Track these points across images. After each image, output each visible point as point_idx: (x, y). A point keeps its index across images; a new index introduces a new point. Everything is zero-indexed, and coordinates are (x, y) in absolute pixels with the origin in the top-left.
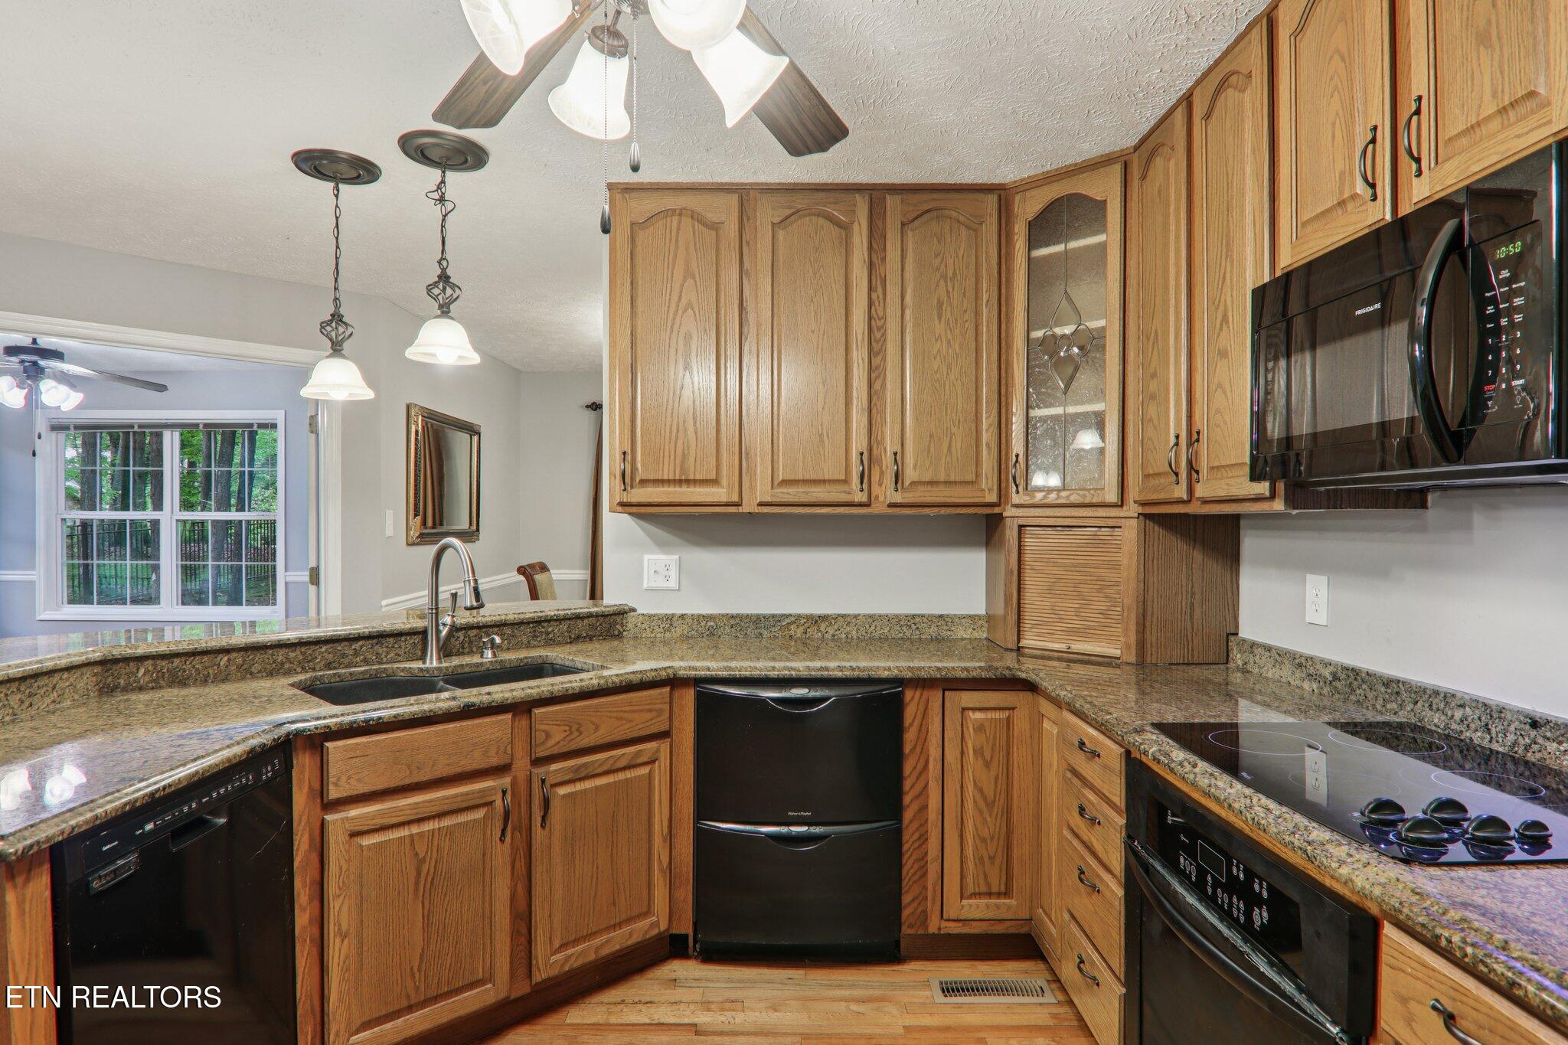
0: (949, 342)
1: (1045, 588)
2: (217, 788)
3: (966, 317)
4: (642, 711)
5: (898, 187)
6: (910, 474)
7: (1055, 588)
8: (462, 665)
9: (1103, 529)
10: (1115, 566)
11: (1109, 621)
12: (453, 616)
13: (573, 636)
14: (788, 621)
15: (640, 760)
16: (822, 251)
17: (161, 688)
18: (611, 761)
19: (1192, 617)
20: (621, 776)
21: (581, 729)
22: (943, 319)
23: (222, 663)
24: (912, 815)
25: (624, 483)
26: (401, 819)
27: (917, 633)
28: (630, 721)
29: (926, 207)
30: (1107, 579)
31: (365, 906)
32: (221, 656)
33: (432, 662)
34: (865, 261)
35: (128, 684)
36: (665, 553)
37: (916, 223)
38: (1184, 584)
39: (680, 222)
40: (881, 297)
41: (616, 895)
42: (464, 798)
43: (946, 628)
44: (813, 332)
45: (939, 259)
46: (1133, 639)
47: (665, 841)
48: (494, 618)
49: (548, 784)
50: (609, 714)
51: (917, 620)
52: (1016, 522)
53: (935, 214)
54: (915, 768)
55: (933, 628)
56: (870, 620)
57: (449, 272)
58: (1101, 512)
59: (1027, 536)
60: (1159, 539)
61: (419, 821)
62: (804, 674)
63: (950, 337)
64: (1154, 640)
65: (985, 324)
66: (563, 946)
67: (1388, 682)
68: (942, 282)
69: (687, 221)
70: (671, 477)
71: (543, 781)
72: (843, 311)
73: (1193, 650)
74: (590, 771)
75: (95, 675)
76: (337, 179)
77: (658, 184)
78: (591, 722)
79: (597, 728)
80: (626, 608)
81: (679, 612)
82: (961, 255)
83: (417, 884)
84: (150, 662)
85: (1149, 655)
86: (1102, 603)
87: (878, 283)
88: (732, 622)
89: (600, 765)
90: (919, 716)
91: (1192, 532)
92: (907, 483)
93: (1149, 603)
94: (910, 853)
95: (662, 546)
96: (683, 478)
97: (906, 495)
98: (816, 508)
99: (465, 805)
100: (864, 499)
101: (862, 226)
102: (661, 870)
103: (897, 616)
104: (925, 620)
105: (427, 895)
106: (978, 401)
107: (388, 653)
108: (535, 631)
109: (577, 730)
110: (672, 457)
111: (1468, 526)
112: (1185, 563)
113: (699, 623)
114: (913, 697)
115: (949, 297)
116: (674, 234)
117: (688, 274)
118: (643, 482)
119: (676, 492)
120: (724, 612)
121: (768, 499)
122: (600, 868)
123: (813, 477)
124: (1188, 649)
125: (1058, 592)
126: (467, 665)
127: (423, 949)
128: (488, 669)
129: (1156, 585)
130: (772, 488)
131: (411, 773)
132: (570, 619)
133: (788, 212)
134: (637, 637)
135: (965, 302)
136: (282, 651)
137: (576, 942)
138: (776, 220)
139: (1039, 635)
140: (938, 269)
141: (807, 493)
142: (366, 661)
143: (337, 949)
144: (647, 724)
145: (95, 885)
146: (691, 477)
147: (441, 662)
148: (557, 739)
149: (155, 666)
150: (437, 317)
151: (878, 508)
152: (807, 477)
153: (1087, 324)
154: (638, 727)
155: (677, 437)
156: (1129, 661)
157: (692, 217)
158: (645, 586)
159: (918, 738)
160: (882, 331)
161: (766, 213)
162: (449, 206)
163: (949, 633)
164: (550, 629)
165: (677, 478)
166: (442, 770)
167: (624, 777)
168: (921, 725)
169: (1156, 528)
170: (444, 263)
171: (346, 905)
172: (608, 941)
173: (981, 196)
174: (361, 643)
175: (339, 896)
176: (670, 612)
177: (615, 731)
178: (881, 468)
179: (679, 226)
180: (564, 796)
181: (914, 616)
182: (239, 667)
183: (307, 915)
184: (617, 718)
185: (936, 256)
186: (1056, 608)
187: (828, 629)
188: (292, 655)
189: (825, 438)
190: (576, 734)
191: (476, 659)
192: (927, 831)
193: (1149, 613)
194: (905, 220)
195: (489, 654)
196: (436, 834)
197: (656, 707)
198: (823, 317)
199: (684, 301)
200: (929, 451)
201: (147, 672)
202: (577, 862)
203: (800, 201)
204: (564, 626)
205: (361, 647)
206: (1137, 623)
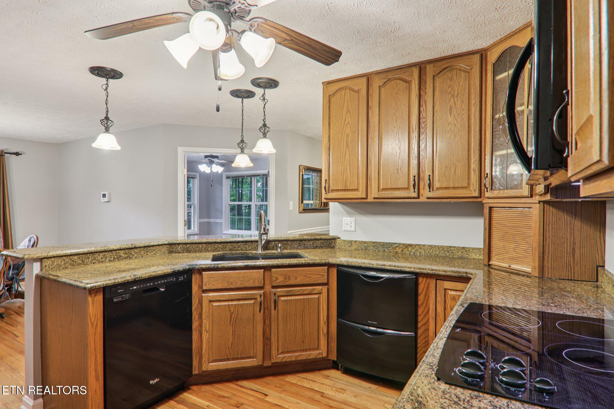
0: (455, 125)
1: (501, 237)
2: (161, 280)
3: (463, 112)
4: (315, 274)
5: (433, 60)
6: (437, 184)
7: (505, 237)
8: (268, 253)
9: (525, 209)
10: (530, 228)
11: (528, 254)
12: (267, 237)
13: (315, 246)
14: (395, 245)
15: (313, 292)
16: (399, 94)
17: (184, 253)
18: (302, 291)
19: (574, 256)
20: (306, 297)
21: (290, 278)
22: (452, 115)
23: (200, 247)
24: (422, 332)
25: (326, 191)
26: (225, 299)
27: (452, 254)
28: (310, 277)
29: (445, 66)
30: (526, 234)
31: (214, 324)
32: (200, 245)
33: (260, 251)
34: (417, 95)
35: (176, 251)
36: (351, 217)
37: (441, 74)
38: (569, 238)
39: (345, 92)
40: (425, 109)
41: (304, 339)
42: (246, 295)
43: (466, 253)
44: (395, 127)
45: (451, 88)
46: (537, 264)
47: (325, 323)
48: (284, 238)
49: (276, 295)
50: (301, 274)
51: (452, 249)
52: (488, 205)
53: (449, 69)
54: (423, 312)
55: (460, 253)
56: (430, 248)
57: (266, 123)
58: (523, 200)
59: (494, 212)
60: (553, 214)
61: (232, 300)
62: (375, 266)
63: (455, 122)
64: (550, 266)
65: (473, 114)
66: (282, 353)
68: (452, 99)
69: (348, 91)
70: (342, 189)
71: (275, 294)
72: (407, 117)
73: (574, 273)
74: (293, 293)
75: (167, 248)
76: (243, 97)
77: (338, 79)
78: (294, 276)
79: (296, 278)
80: (336, 237)
81: (354, 240)
82: (461, 85)
83: (230, 320)
84: (181, 245)
85: (547, 273)
86: (525, 246)
87: (424, 103)
88: (374, 245)
89: (297, 292)
90: (425, 289)
91: (573, 211)
92: (435, 189)
93: (547, 247)
94: (421, 348)
95: (349, 214)
96: (346, 189)
97: (434, 193)
98: (396, 200)
99: (246, 298)
100: (415, 195)
101: (416, 81)
102: (323, 334)
103: (442, 246)
104: (456, 249)
105: (234, 324)
106: (469, 150)
107: (249, 247)
108: (300, 243)
109: (288, 278)
110: (342, 181)
112: (569, 227)
113: (361, 244)
114: (422, 281)
115: (455, 104)
116: (343, 96)
117: (348, 111)
118: (333, 190)
119: (343, 194)
120: (371, 241)
121: (376, 196)
122: (297, 328)
123: (394, 187)
124: (571, 272)
125: (506, 239)
126: (270, 253)
127: (232, 342)
128: (277, 255)
129: (551, 238)
130: (379, 191)
131: (229, 284)
132: (313, 240)
133: (385, 80)
134: (340, 248)
135: (463, 105)
136: (217, 245)
137: (288, 352)
138: (381, 84)
139: (498, 259)
140: (450, 93)
141: (392, 193)
142: (242, 250)
143: (205, 335)
144: (317, 279)
145: (115, 300)
146: (348, 188)
147: (262, 252)
148: (280, 280)
149: (183, 246)
150: (262, 138)
151: (423, 199)
152: (392, 187)
154: (313, 280)
155: (344, 173)
156: (535, 275)
157: (350, 89)
158: (343, 229)
159: (425, 299)
160: (425, 123)
161: (376, 83)
162: (266, 101)
163: (467, 255)
164: (306, 243)
165: (344, 189)
166: (239, 285)
167: (307, 297)
168: (426, 294)
169: (551, 208)
170: (264, 120)
171: (208, 323)
172: (301, 355)
173: (471, 56)
174: (240, 244)
175: (206, 319)
176: (351, 239)
177: (304, 280)
178: (424, 182)
179: (345, 94)
180: (283, 300)
181: (450, 247)
182: (205, 248)
183: (197, 323)
184: (305, 276)
185: (449, 87)
186: (505, 247)
187: (412, 250)
188: (220, 246)
189: (400, 170)
190: (287, 280)
191: (275, 251)
192: (428, 340)
193: (547, 252)
194: (435, 74)
195: (279, 250)
196: (237, 305)
197: (321, 273)
198: (399, 121)
199: (346, 122)
200: (445, 174)
201: (180, 248)
202: (288, 324)
203: (390, 76)
204: (311, 242)
205: (240, 245)
206: (539, 257)
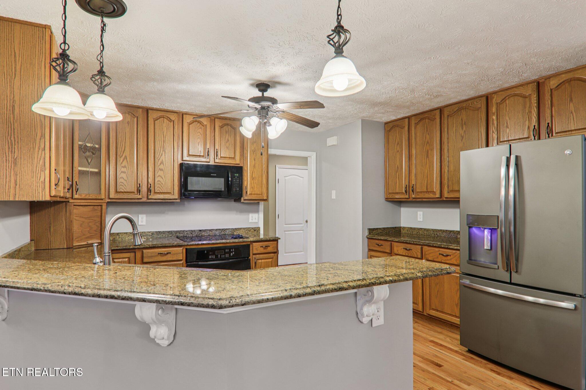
1: (79, 225)
7: (82, 225)
9: (95, 206)
11: (97, 233)
30: (97, 220)
52: (72, 204)
67: (169, 232)
86: (95, 228)
111: (184, 204)
153: (87, 144)
